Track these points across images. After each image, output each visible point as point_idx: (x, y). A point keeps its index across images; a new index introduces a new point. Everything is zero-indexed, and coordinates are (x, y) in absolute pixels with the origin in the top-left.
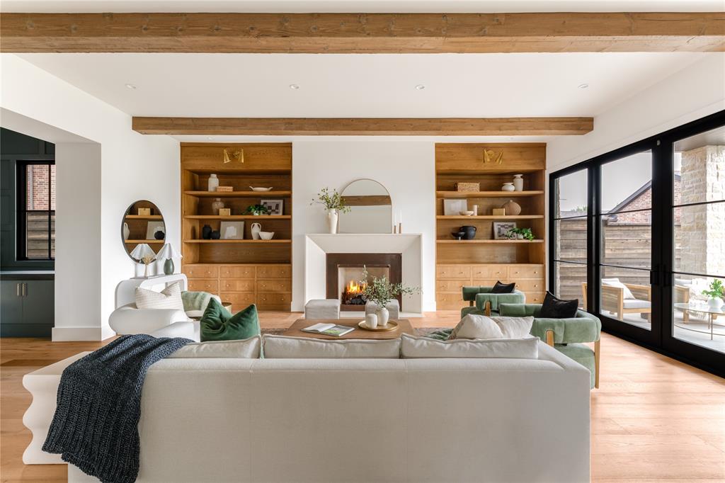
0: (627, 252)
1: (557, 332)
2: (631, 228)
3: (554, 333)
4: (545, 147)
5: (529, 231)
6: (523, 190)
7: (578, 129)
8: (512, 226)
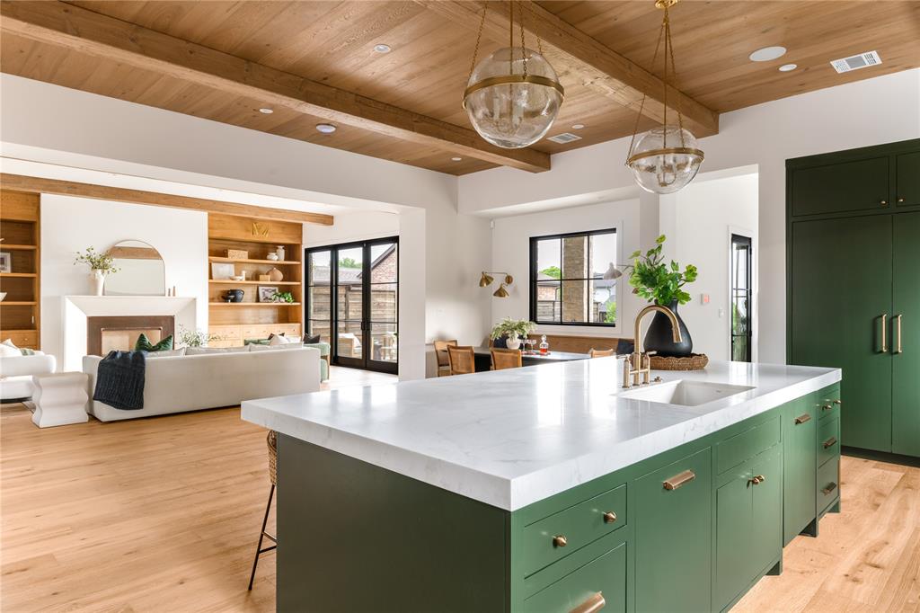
4: (302, 227)
5: (290, 295)
6: (284, 260)
8: (275, 291)
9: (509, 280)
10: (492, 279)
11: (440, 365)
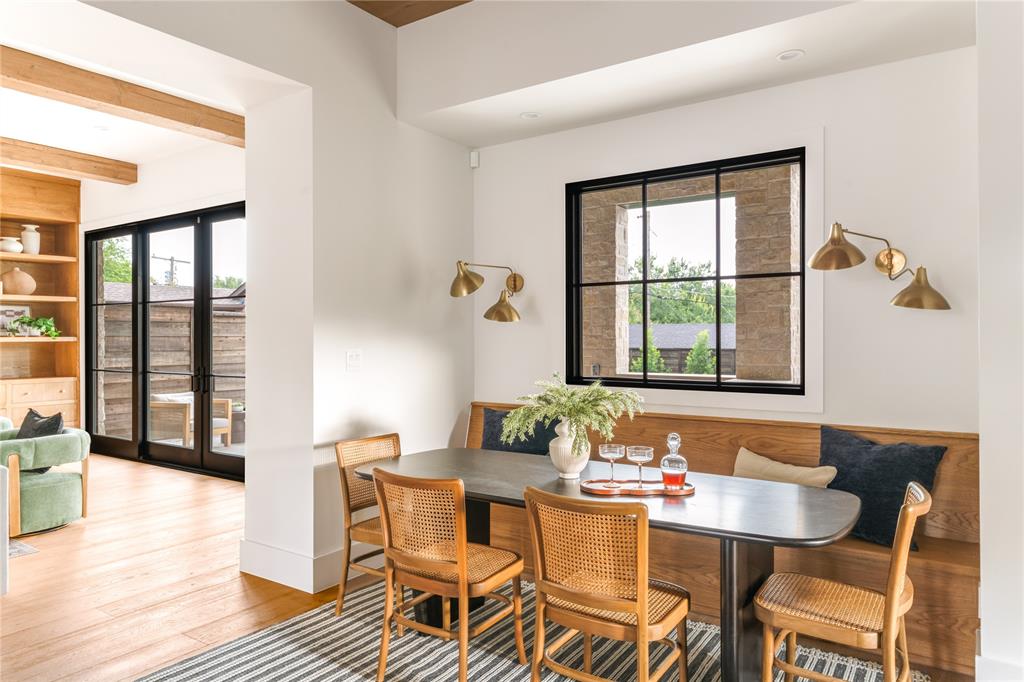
0: (228, 354)
1: (24, 455)
2: (231, 321)
3: (20, 458)
4: (79, 186)
5: (50, 322)
6: (40, 253)
7: (115, 177)
8: (22, 312)
9: (515, 283)
10: (482, 280)
11: (352, 509)
